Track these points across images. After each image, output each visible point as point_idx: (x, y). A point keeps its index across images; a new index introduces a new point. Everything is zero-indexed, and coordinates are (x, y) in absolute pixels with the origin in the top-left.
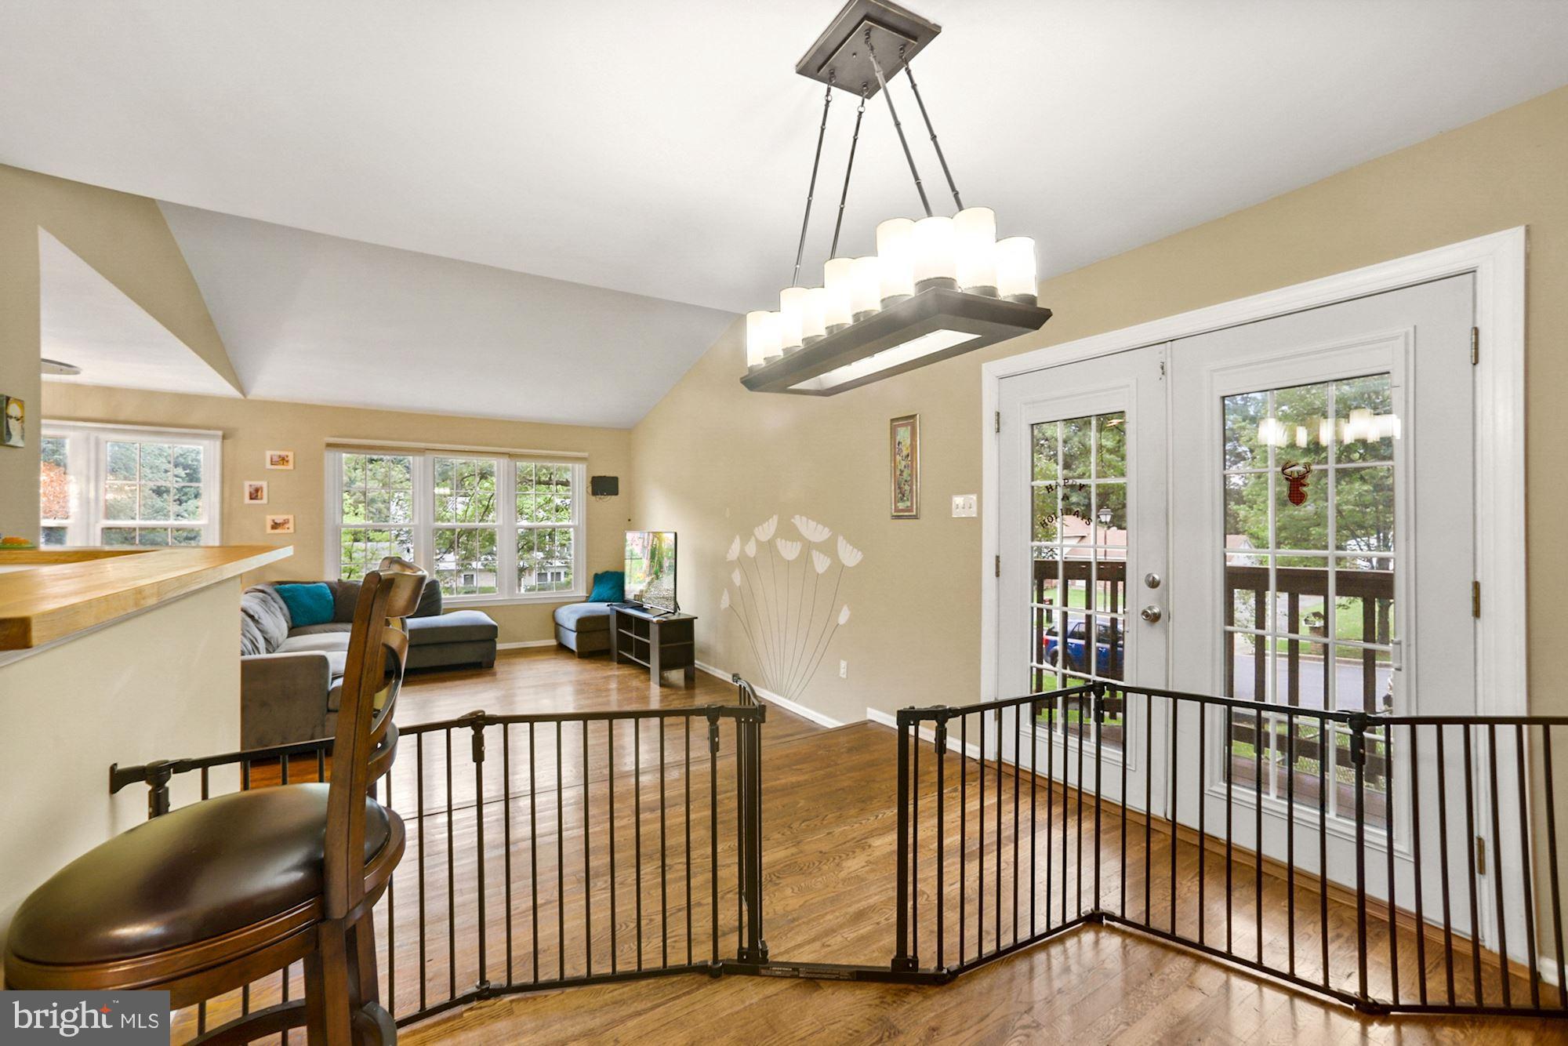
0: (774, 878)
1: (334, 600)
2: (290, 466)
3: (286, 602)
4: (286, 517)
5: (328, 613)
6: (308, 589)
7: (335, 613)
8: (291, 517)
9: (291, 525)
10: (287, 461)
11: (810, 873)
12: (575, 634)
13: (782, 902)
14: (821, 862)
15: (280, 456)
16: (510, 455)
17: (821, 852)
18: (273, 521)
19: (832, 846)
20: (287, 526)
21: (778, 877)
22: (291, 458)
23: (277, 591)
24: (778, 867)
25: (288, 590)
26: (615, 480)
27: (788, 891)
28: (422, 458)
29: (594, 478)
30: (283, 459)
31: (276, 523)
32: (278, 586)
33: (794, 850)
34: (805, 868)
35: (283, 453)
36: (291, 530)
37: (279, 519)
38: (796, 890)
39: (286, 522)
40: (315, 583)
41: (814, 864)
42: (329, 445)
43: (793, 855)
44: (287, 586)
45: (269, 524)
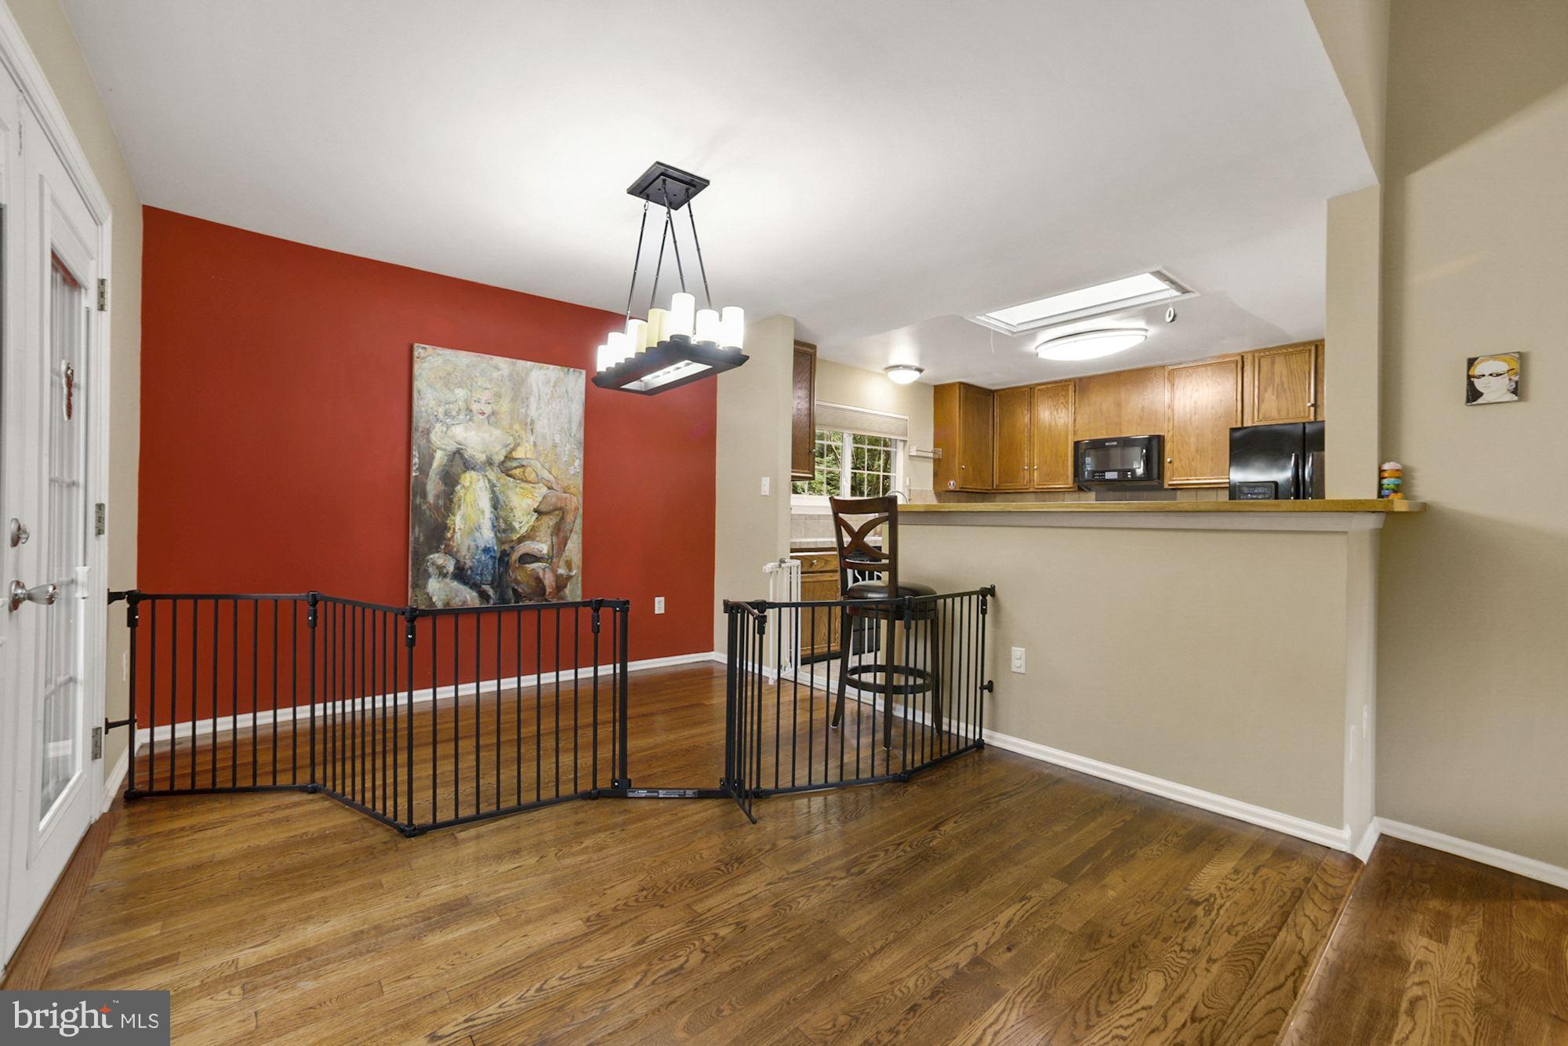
0: (723, 868)
11: (680, 877)
13: (712, 844)
14: (666, 892)
17: (662, 906)
19: (644, 918)
21: (719, 869)
24: (721, 881)
27: (705, 854)
33: (699, 908)
34: (685, 883)
38: (698, 857)
41: (674, 889)
43: (701, 900)
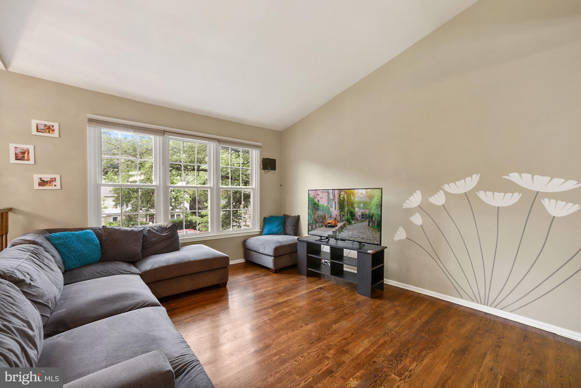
1: (101, 243)
2: (56, 134)
3: (57, 249)
4: (53, 176)
5: (97, 255)
6: (78, 236)
7: (102, 254)
8: (58, 177)
9: (58, 183)
10: (53, 130)
12: (273, 258)
15: (45, 126)
16: (218, 141)
18: (41, 179)
20: (54, 184)
22: (56, 127)
23: (48, 239)
25: (59, 238)
26: (274, 161)
28: (161, 138)
29: (263, 159)
30: (49, 128)
31: (43, 181)
32: (48, 235)
35: (49, 123)
36: (58, 187)
37: (46, 177)
39: (53, 180)
40: (82, 229)
42: (91, 121)
44: (57, 234)
45: (36, 181)
